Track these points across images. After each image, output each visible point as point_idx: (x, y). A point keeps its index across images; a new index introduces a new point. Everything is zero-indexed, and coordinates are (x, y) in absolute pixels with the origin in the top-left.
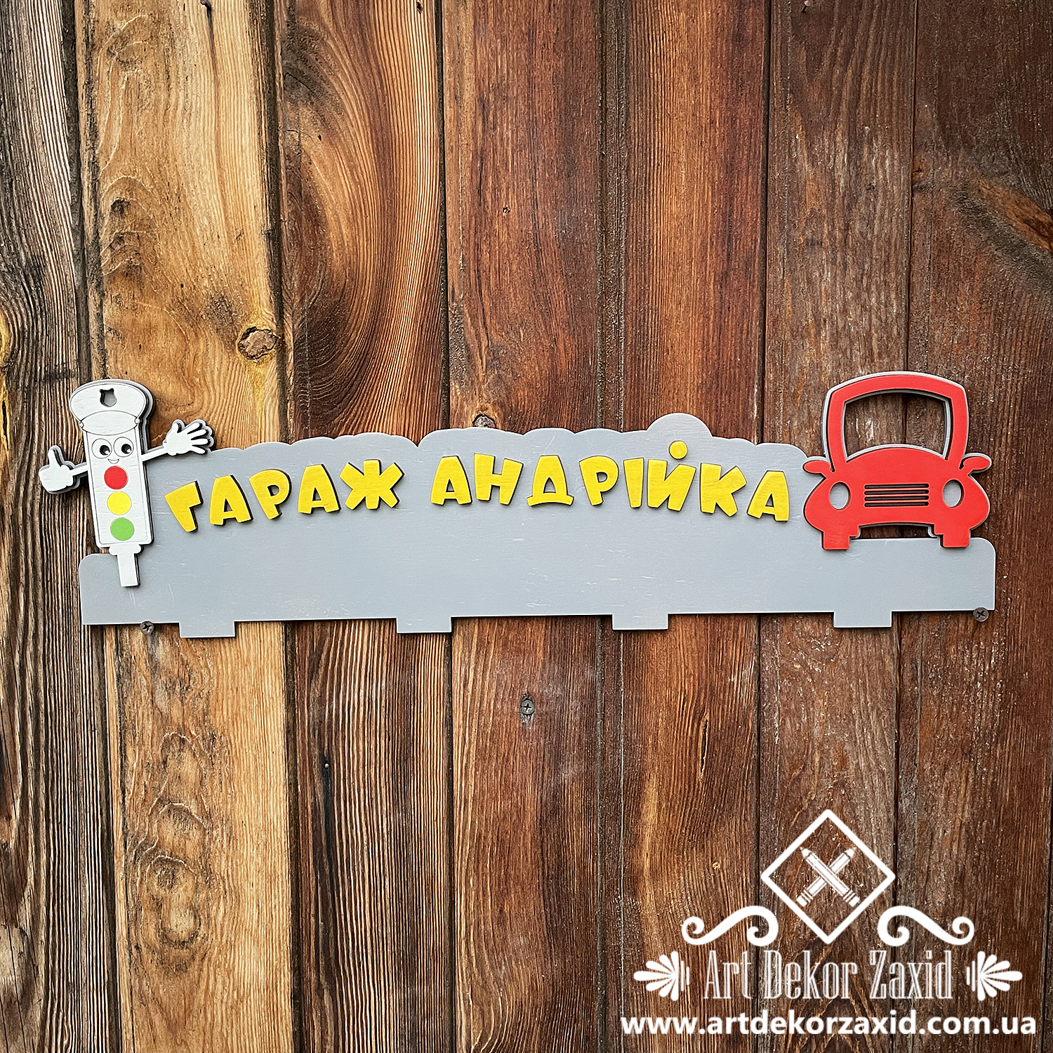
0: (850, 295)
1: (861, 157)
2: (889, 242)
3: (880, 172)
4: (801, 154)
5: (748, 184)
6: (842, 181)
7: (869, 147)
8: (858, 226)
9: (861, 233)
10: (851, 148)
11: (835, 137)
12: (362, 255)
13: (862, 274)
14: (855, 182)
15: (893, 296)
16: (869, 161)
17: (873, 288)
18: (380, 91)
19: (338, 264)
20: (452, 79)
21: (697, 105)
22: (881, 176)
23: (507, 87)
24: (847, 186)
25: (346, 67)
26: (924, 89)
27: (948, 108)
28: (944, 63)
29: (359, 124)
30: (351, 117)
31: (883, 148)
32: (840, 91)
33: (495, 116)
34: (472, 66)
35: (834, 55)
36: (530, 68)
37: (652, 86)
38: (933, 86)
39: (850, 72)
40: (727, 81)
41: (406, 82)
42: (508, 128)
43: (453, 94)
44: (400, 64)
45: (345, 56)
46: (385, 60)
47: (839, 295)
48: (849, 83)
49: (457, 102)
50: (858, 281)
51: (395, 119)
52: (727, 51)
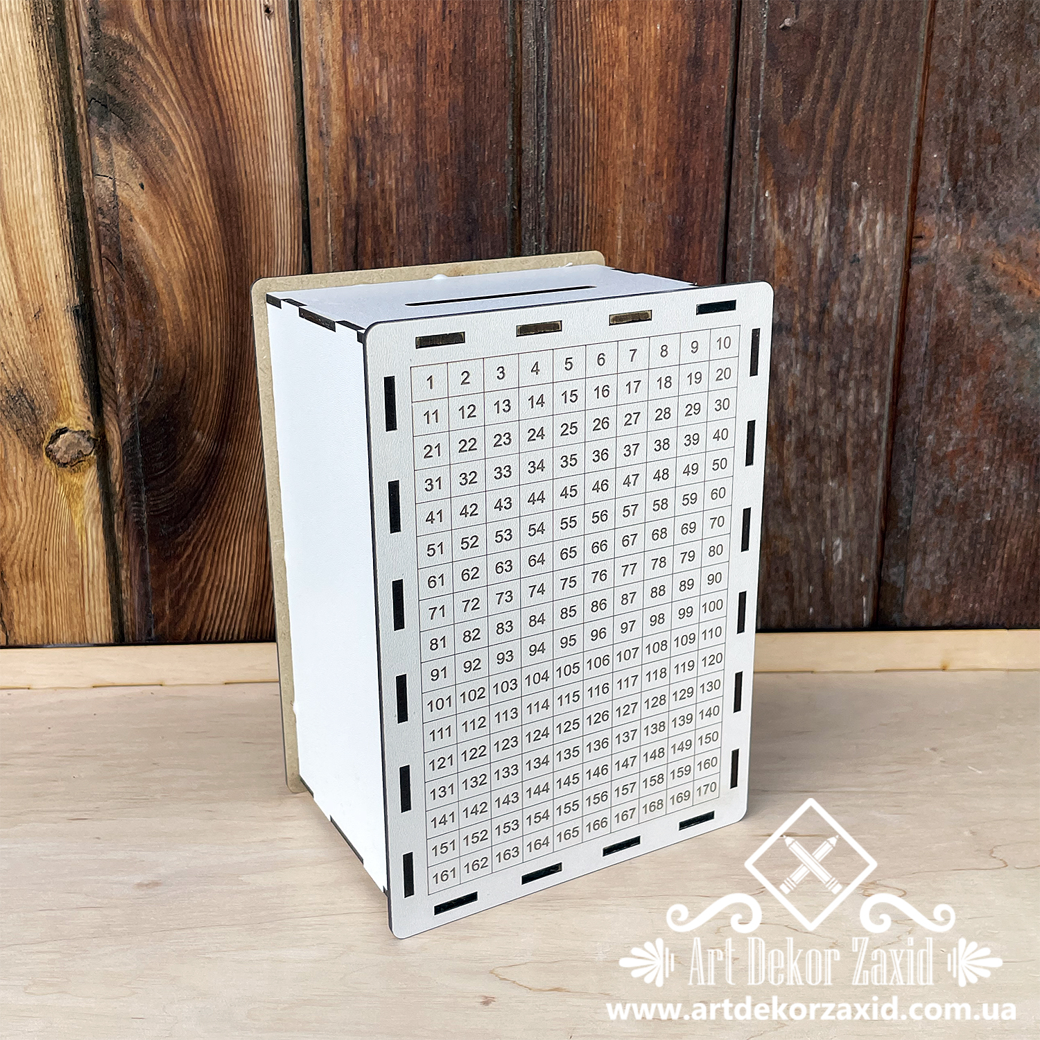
0: (822, 392)
1: (845, 221)
2: (874, 329)
3: (869, 240)
4: (769, 216)
5: (701, 253)
6: (820, 251)
7: (855, 209)
9: (841, 317)
10: (835, 210)
11: (814, 196)
12: (205, 337)
13: (839, 368)
14: (836, 252)
15: (875, 393)
16: (856, 226)
17: (852, 384)
18: (219, 125)
19: (174, 349)
20: (315, 110)
21: (640, 151)
22: (869, 246)
23: (389, 122)
24: (827, 258)
25: (173, 92)
26: (933, 133)
27: (963, 160)
28: (962, 101)
29: (194, 168)
30: (183, 159)
31: (874, 210)
32: (823, 135)
33: (373, 160)
34: (342, 92)
35: (819, 87)
36: (419, 97)
37: (581, 125)
38: (946, 130)
39: (838, 110)
40: (679, 119)
41: (254, 113)
42: (390, 176)
43: (317, 129)
44: (245, 88)
45: (171, 77)
46: (224, 83)
47: (809, 392)
48: (836, 125)
49: (323, 140)
50: (833, 375)
51: (242, 162)
52: (680, 80)
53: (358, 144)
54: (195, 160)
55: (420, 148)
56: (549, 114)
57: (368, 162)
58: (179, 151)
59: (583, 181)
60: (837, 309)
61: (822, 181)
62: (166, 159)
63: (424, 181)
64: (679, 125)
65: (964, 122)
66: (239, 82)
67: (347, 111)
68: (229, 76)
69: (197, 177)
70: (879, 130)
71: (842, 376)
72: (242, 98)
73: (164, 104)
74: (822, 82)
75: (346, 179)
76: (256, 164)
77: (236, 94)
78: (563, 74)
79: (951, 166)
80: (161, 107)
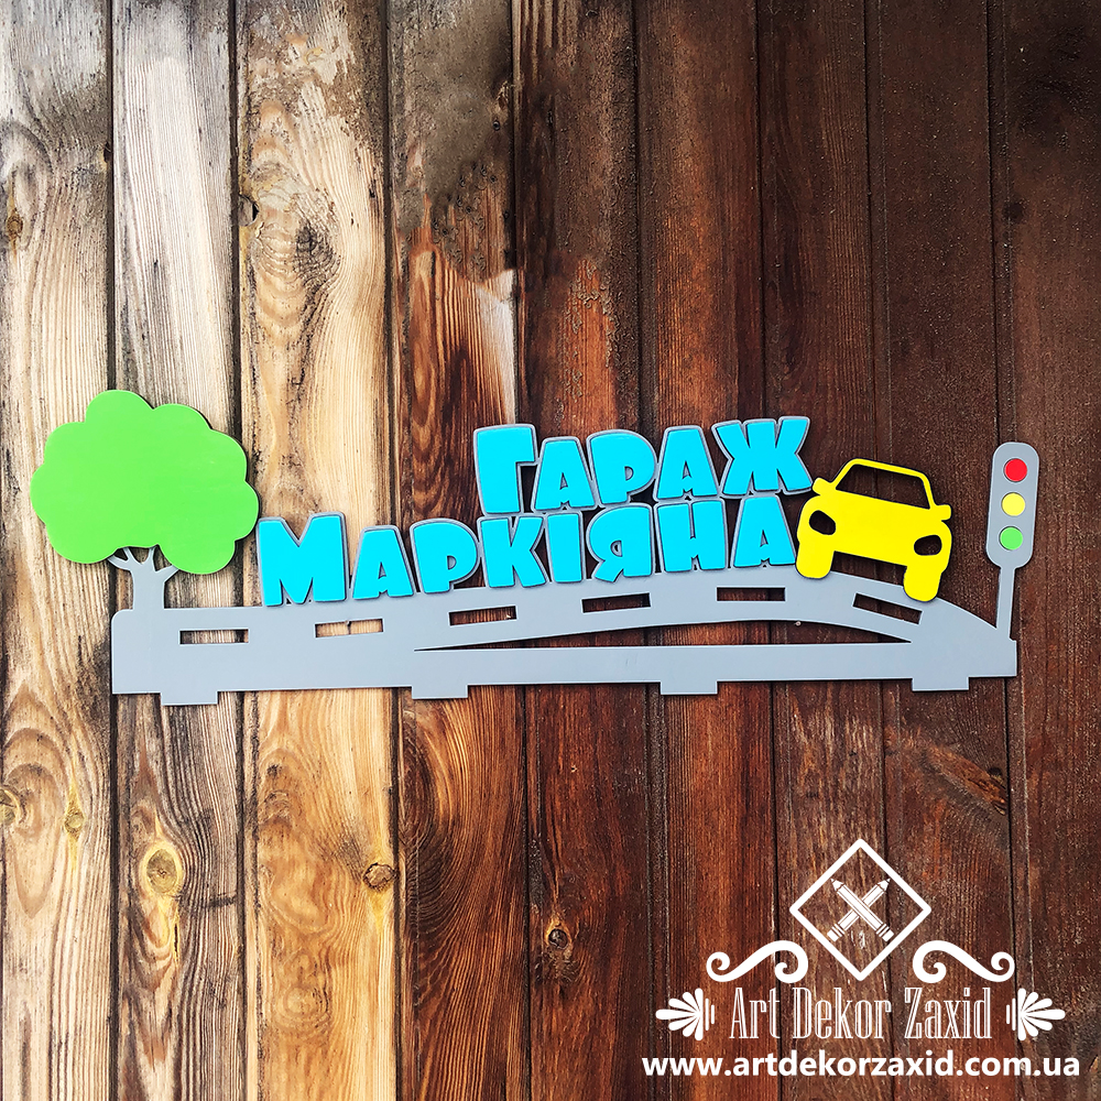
0: (842, 835)
1: (844, 731)
2: (869, 795)
3: (859, 742)
4: (798, 728)
5: (759, 752)
6: (831, 749)
7: (849, 724)
8: (844, 782)
9: (848, 788)
10: (837, 725)
11: (824, 717)
13: (850, 819)
14: (841, 750)
15: (875, 835)
16: (851, 733)
17: (859, 830)
19: (443, 812)
22: (860, 746)
24: (835, 753)
31: (861, 724)
47: (833, 835)
50: (847, 825)
60: (844, 784)
61: (828, 708)
71: (852, 825)
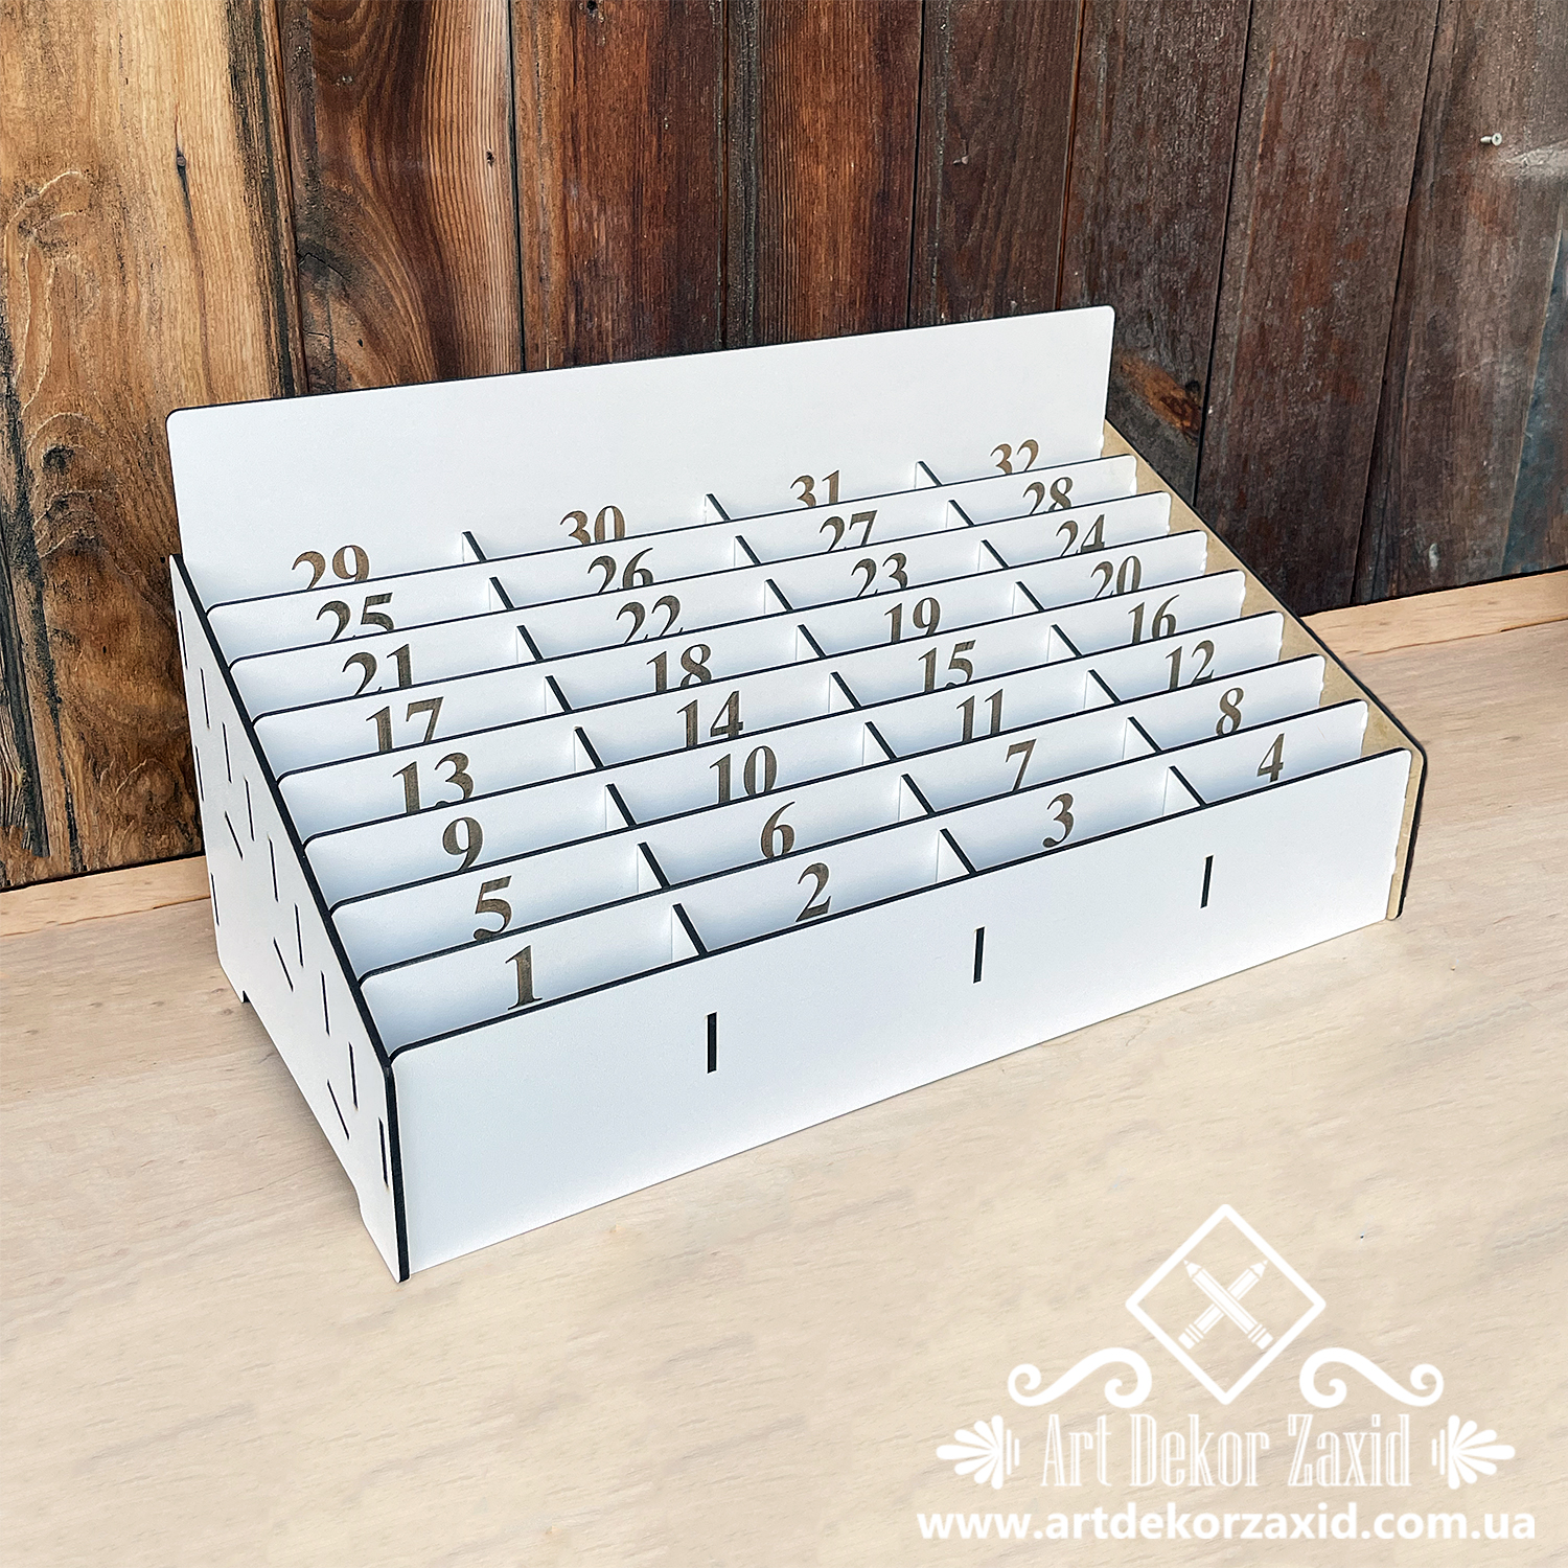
20: (534, 256)
21: (836, 283)
23: (607, 265)
25: (393, 243)
26: (1074, 254)
27: (1099, 276)
28: (1098, 225)
29: (414, 321)
30: (402, 313)
32: (988, 260)
33: (591, 304)
34: (562, 238)
35: (985, 216)
36: (635, 238)
37: (785, 259)
38: (1085, 250)
39: (1000, 237)
40: (869, 251)
41: (475, 261)
42: (607, 318)
43: (537, 275)
44: (466, 237)
45: (391, 228)
46: (445, 232)
48: (999, 250)
49: (543, 286)
51: (462, 313)
52: (871, 214)
53: (577, 289)
54: (415, 313)
55: (636, 289)
56: (757, 250)
57: (586, 305)
58: (399, 304)
59: (787, 314)
61: (987, 301)
62: (386, 313)
63: (639, 322)
64: (870, 255)
65: (1100, 245)
66: (460, 230)
67: (567, 255)
68: (450, 225)
69: (417, 330)
70: (1032, 252)
72: (462, 246)
73: (384, 257)
74: (987, 211)
75: (565, 322)
76: (476, 315)
77: (456, 242)
78: (769, 211)
79: (1089, 284)
80: (379, 260)
